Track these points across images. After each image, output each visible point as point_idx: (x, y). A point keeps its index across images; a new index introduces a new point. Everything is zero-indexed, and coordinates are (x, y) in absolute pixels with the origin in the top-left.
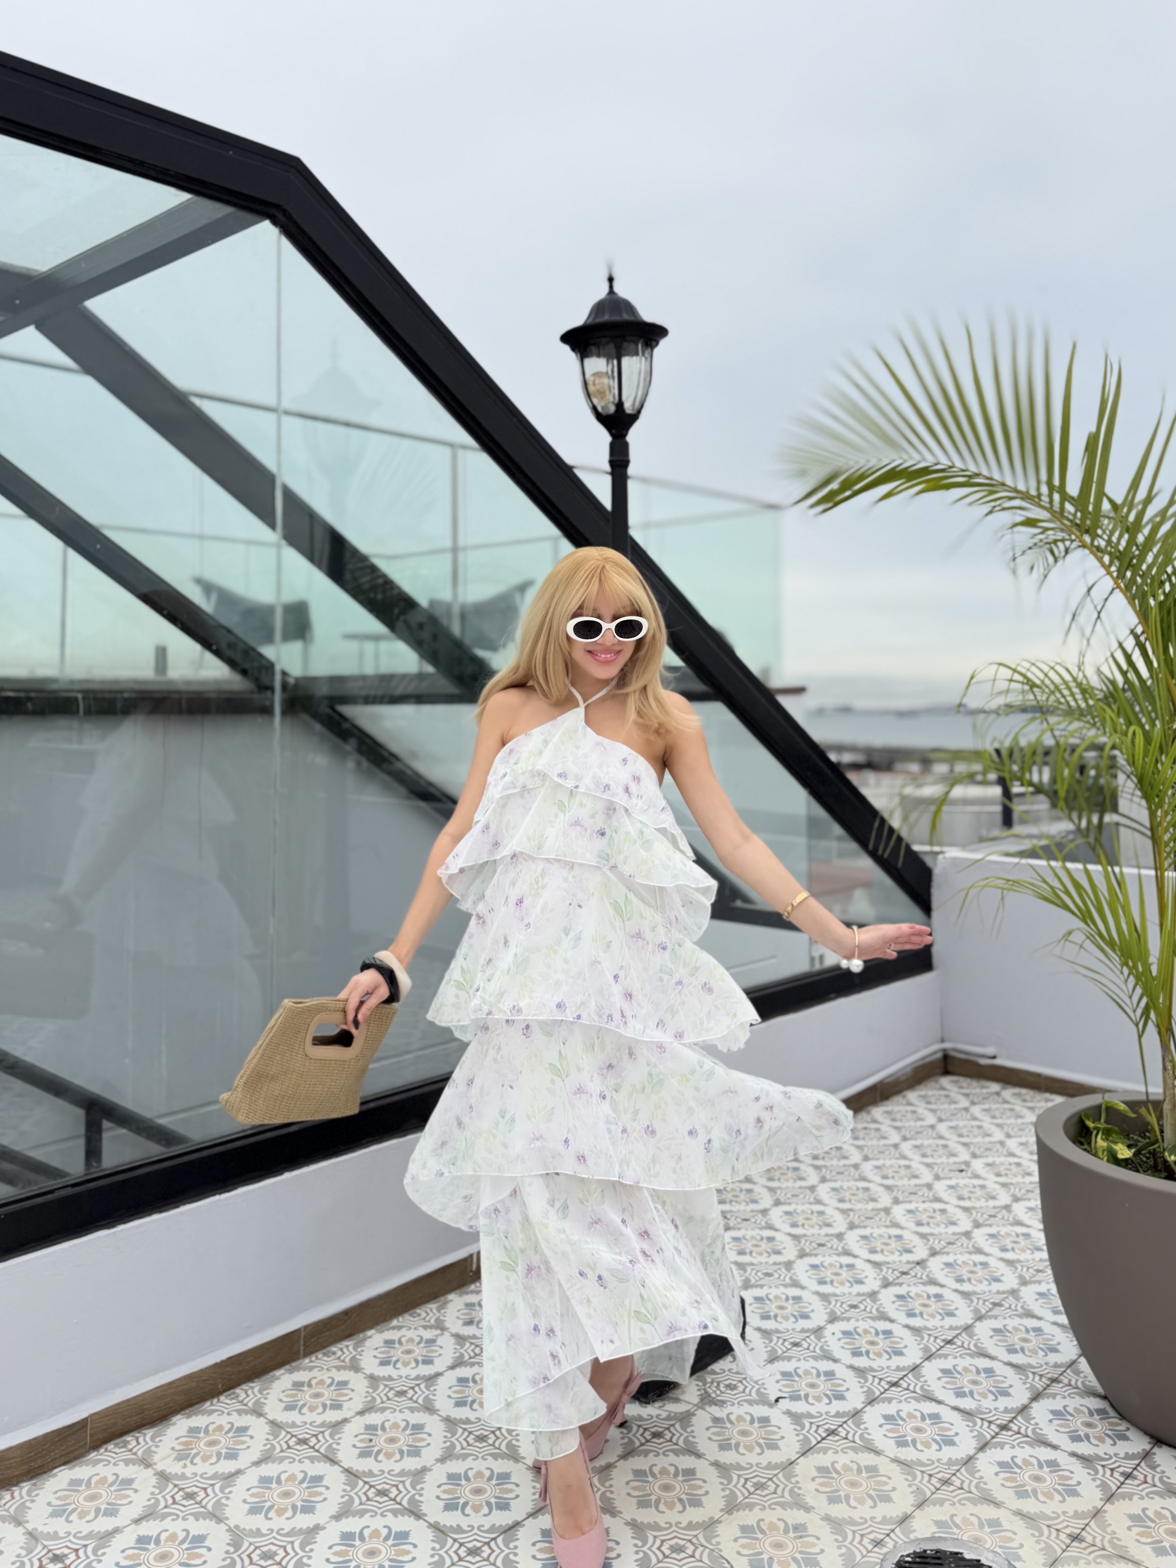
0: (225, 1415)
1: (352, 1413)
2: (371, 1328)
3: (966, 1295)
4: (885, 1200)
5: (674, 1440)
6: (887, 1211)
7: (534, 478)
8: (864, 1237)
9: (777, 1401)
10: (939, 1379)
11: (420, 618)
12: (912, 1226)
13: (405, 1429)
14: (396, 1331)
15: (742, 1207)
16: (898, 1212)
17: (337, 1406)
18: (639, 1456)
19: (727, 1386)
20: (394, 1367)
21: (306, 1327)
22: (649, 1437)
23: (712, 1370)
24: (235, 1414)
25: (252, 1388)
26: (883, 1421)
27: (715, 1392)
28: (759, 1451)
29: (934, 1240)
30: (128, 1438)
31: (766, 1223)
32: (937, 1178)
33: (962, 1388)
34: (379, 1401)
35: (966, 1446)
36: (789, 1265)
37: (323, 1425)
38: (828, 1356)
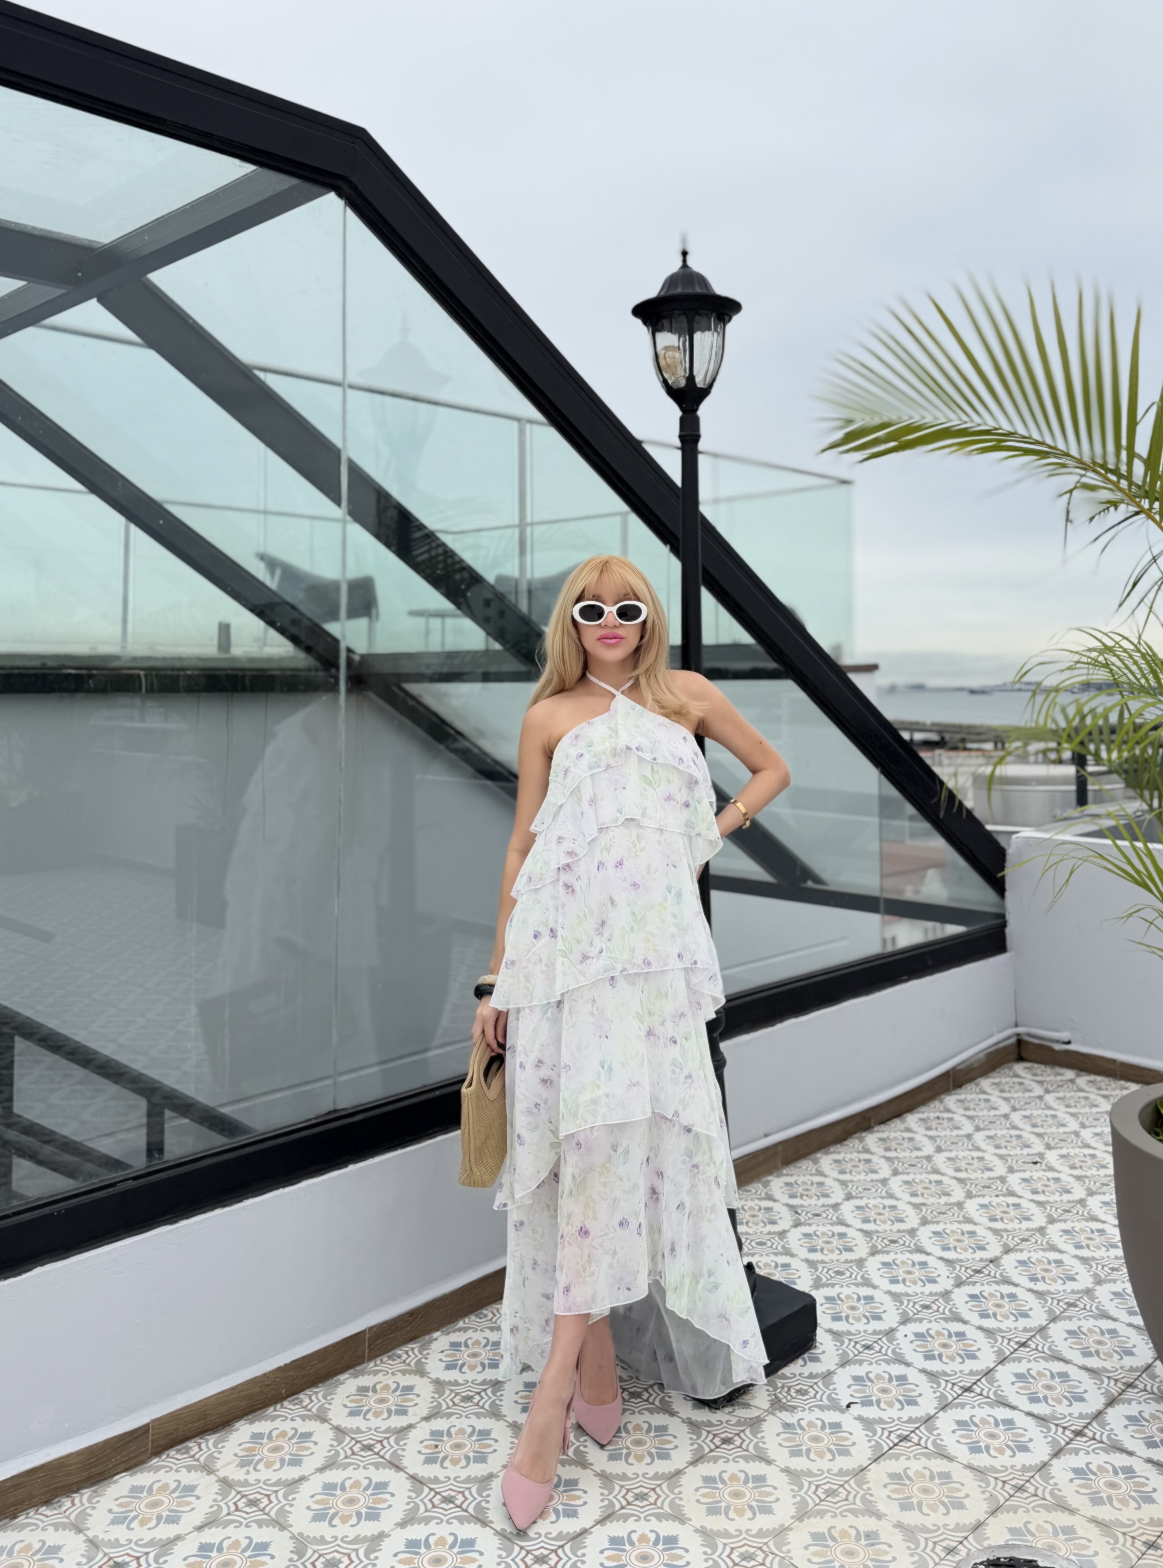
0: (289, 1420)
1: (418, 1419)
2: (437, 1330)
3: (1039, 1294)
4: (958, 1194)
5: (744, 1446)
6: (960, 1205)
7: (603, 454)
8: (936, 1233)
9: (848, 1406)
10: (1013, 1384)
11: (488, 595)
12: (985, 1221)
13: (471, 1435)
14: (462, 1333)
15: (813, 1202)
16: (972, 1206)
17: (402, 1412)
18: (708, 1462)
19: (798, 1391)
20: (460, 1371)
21: (371, 1329)
22: (718, 1443)
23: (782, 1374)
24: (298, 1419)
25: (317, 1393)
26: (956, 1427)
27: (785, 1397)
28: (830, 1457)
29: (1008, 1236)
30: (191, 1444)
31: (838, 1218)
32: (1011, 1170)
33: (1037, 1393)
34: (444, 1406)
35: (1040, 1451)
36: (860, 1263)
37: (388, 1430)
38: (900, 1360)
